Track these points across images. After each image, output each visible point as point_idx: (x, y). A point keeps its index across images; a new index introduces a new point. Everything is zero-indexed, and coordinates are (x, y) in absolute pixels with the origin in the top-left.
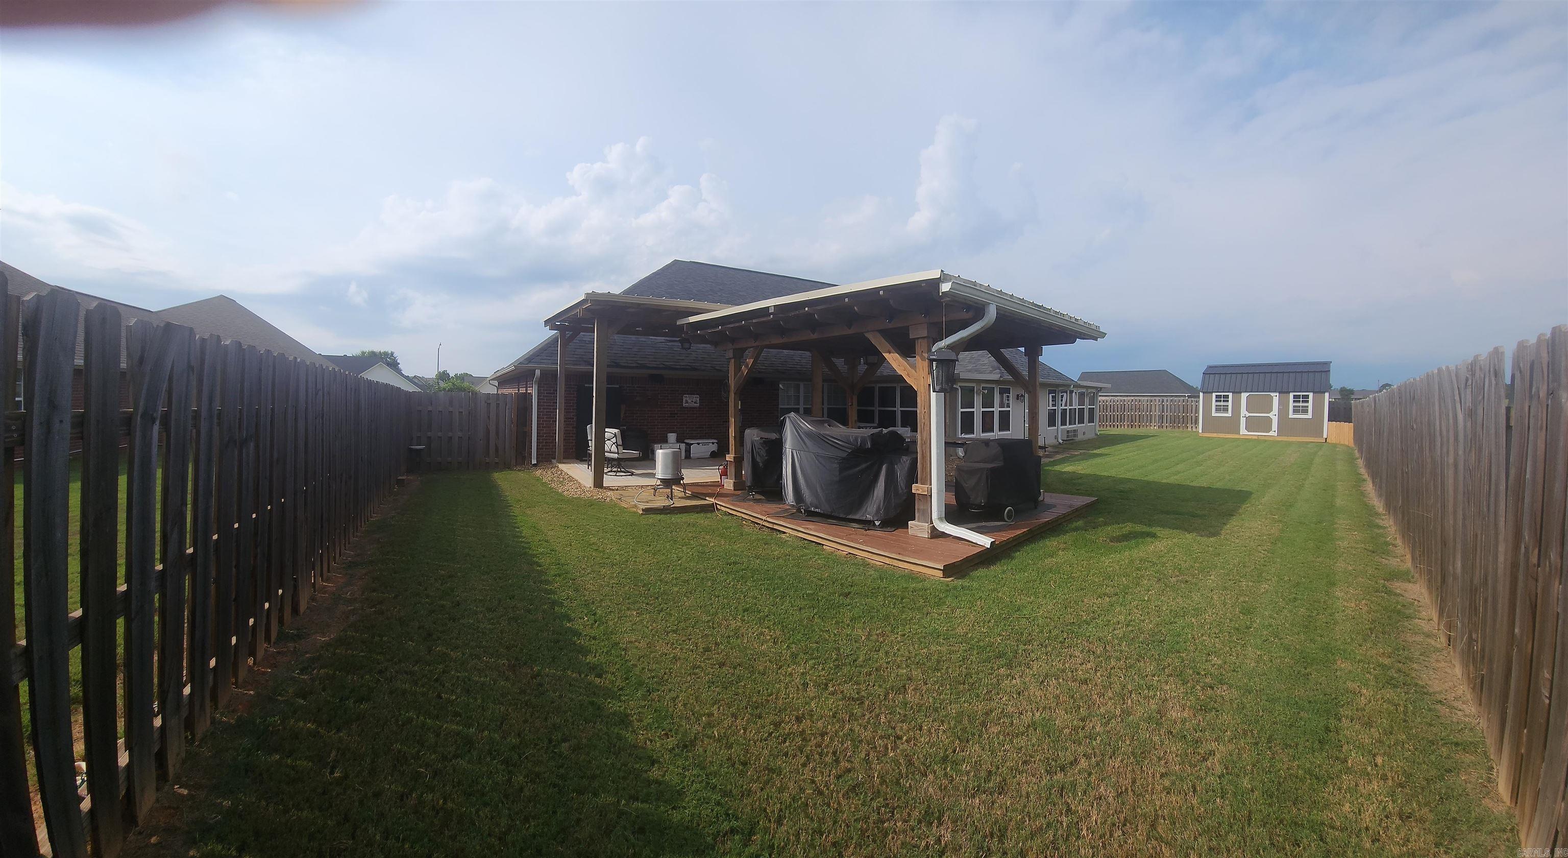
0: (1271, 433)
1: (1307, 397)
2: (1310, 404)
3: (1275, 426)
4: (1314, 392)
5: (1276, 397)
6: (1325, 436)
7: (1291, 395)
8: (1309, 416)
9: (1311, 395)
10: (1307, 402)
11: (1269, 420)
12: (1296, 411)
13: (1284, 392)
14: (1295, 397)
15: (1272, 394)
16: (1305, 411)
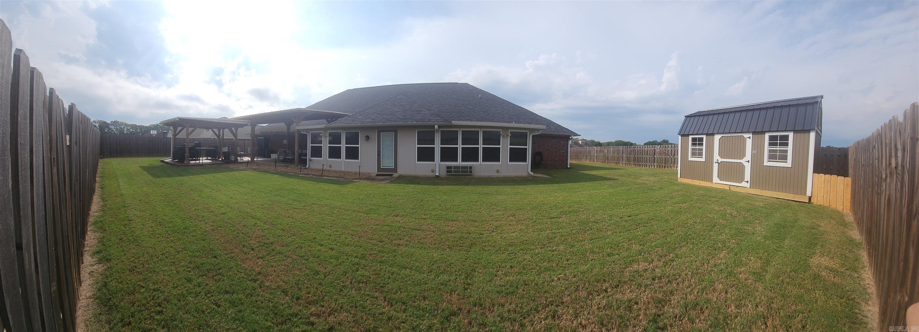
0: (744, 184)
1: (787, 138)
2: (790, 148)
3: (747, 177)
4: (795, 131)
5: (749, 140)
6: (809, 193)
7: (767, 136)
8: (788, 164)
9: (791, 135)
10: (787, 145)
11: (742, 167)
12: (772, 157)
13: (758, 132)
14: (771, 138)
15: (746, 136)
16: (784, 158)
